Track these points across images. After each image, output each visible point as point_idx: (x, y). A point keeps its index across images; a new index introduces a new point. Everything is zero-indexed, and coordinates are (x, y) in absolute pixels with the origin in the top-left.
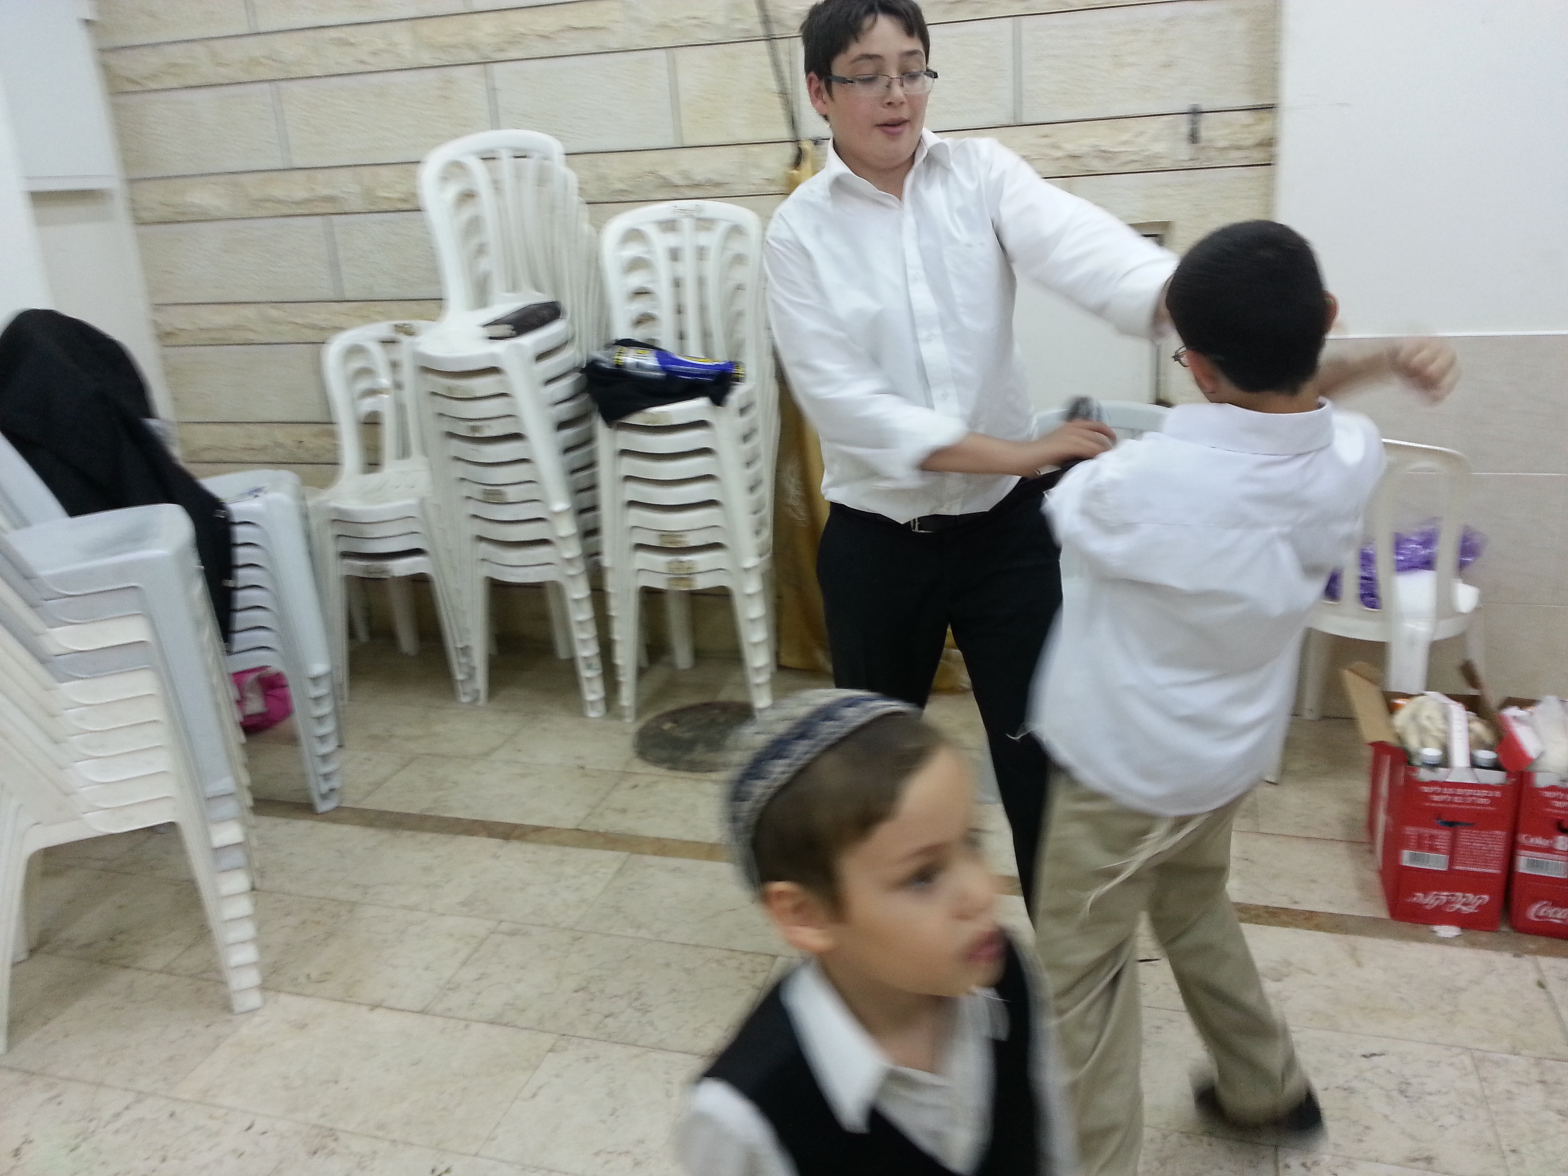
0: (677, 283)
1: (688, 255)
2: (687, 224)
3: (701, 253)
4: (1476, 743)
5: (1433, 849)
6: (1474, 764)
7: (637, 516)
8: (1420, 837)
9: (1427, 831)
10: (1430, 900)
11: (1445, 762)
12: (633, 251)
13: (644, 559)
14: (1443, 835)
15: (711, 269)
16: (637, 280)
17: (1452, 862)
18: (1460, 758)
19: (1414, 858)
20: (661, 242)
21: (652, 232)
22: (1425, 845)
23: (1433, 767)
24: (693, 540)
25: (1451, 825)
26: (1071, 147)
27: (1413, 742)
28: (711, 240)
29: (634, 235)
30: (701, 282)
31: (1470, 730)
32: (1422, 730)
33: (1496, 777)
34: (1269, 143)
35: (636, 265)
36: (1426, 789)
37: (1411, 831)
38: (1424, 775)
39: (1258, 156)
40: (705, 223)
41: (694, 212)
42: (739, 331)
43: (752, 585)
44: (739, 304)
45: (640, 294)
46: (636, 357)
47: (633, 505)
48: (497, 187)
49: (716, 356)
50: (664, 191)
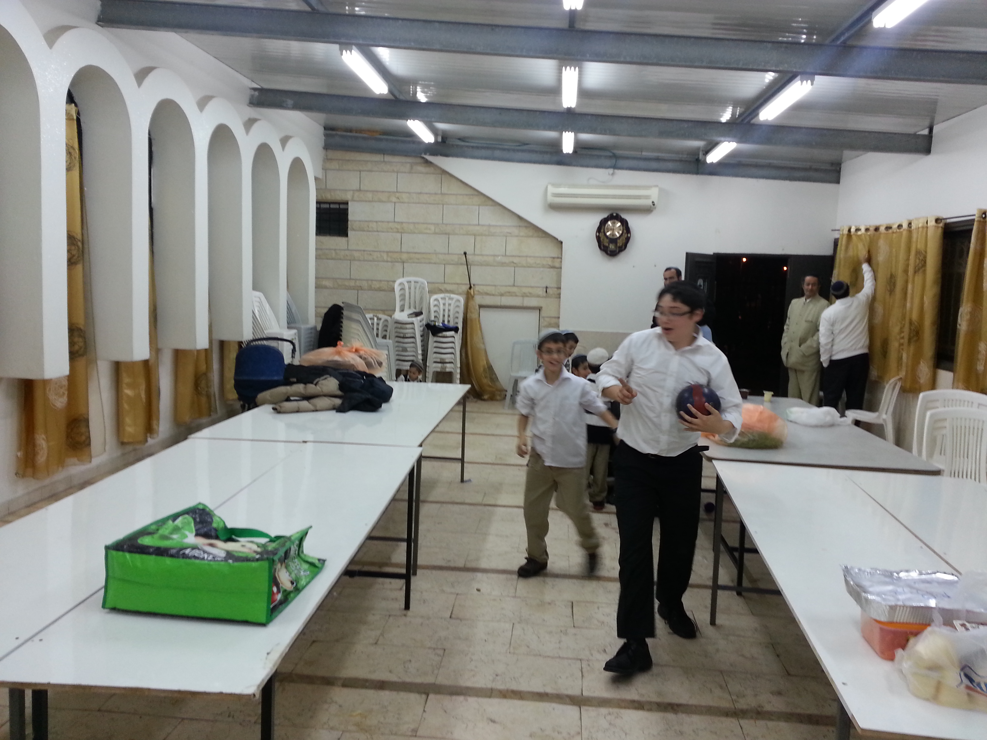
0: (444, 310)
1: (447, 305)
2: (447, 299)
3: (450, 305)
7: (435, 355)
12: (436, 303)
13: (435, 365)
15: (452, 308)
16: (436, 309)
20: (442, 301)
21: (439, 299)
24: (447, 361)
26: (526, 291)
28: (452, 302)
29: (436, 300)
30: (449, 310)
35: (435, 306)
39: (557, 296)
40: (451, 299)
41: (448, 296)
42: (456, 320)
43: (459, 371)
44: (457, 315)
45: (435, 312)
46: (437, 324)
47: (435, 353)
48: (410, 288)
49: (452, 324)
50: (441, 291)
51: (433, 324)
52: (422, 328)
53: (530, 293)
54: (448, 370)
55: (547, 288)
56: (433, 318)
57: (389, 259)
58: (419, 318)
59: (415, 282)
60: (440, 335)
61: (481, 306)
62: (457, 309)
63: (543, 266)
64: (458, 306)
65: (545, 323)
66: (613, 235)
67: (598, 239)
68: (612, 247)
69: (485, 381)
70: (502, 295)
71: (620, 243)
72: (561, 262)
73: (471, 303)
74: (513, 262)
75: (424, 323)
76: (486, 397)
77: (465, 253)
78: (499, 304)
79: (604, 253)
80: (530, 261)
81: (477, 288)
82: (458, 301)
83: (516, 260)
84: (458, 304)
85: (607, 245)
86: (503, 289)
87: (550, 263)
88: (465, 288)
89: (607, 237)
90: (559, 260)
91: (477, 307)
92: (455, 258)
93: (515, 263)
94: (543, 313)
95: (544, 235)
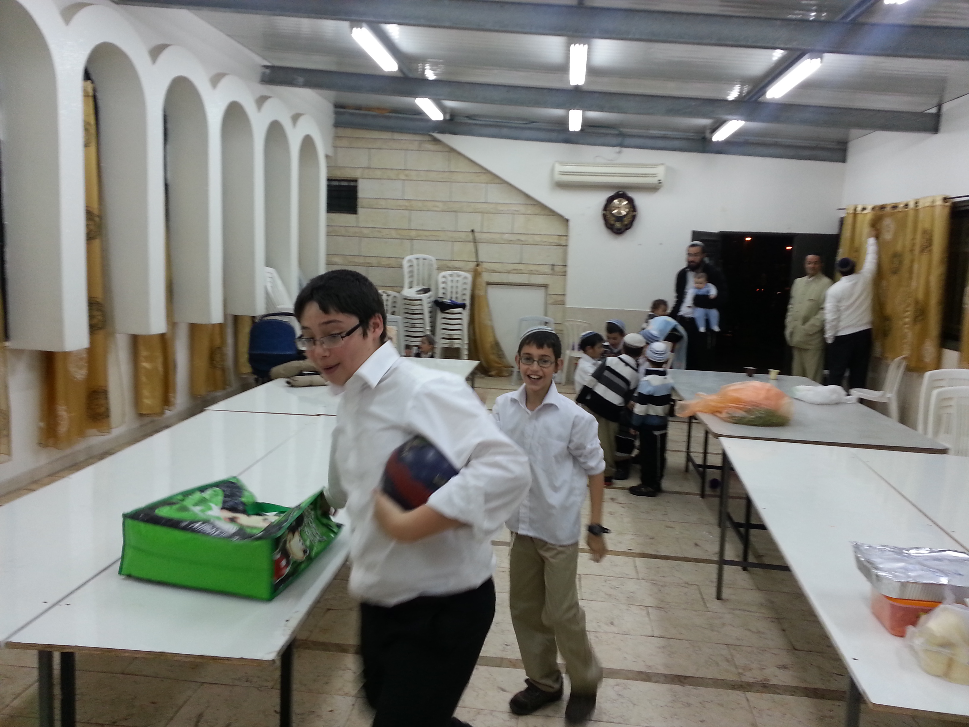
0: (452, 287)
1: (455, 282)
2: (455, 276)
3: (457, 282)
7: (444, 331)
12: (444, 280)
13: (443, 341)
15: (459, 285)
16: (443, 285)
20: (450, 278)
21: (447, 276)
24: (455, 337)
26: (532, 269)
28: (460, 279)
29: (444, 277)
30: (457, 287)
34: (565, 272)
35: (444, 283)
39: (563, 274)
40: (459, 276)
41: (456, 273)
42: (464, 297)
43: (466, 347)
44: (465, 292)
45: (444, 288)
46: (445, 300)
47: (444, 329)
48: (418, 265)
49: (459, 301)
50: (449, 269)
51: (440, 300)
52: (430, 305)
53: (537, 271)
54: (456, 346)
55: (553, 265)
56: (441, 295)
57: (398, 237)
58: (427, 295)
59: (424, 259)
60: (447, 311)
61: (489, 284)
62: (465, 286)
63: (550, 244)
64: (465, 283)
65: (552, 301)
66: (619, 213)
67: (605, 217)
68: (618, 225)
69: (493, 357)
70: (509, 272)
71: (626, 221)
72: (567, 240)
73: (479, 280)
74: (519, 240)
75: (433, 299)
76: (493, 373)
77: (473, 231)
78: (505, 281)
79: (609, 231)
80: (537, 238)
81: (485, 265)
82: (465, 278)
83: (523, 238)
84: (465, 281)
85: (612, 222)
86: (510, 267)
87: (556, 241)
88: (472, 265)
89: (613, 215)
90: (565, 238)
91: (484, 284)
92: (463, 236)
93: (522, 241)
94: (550, 291)
95: (551, 214)
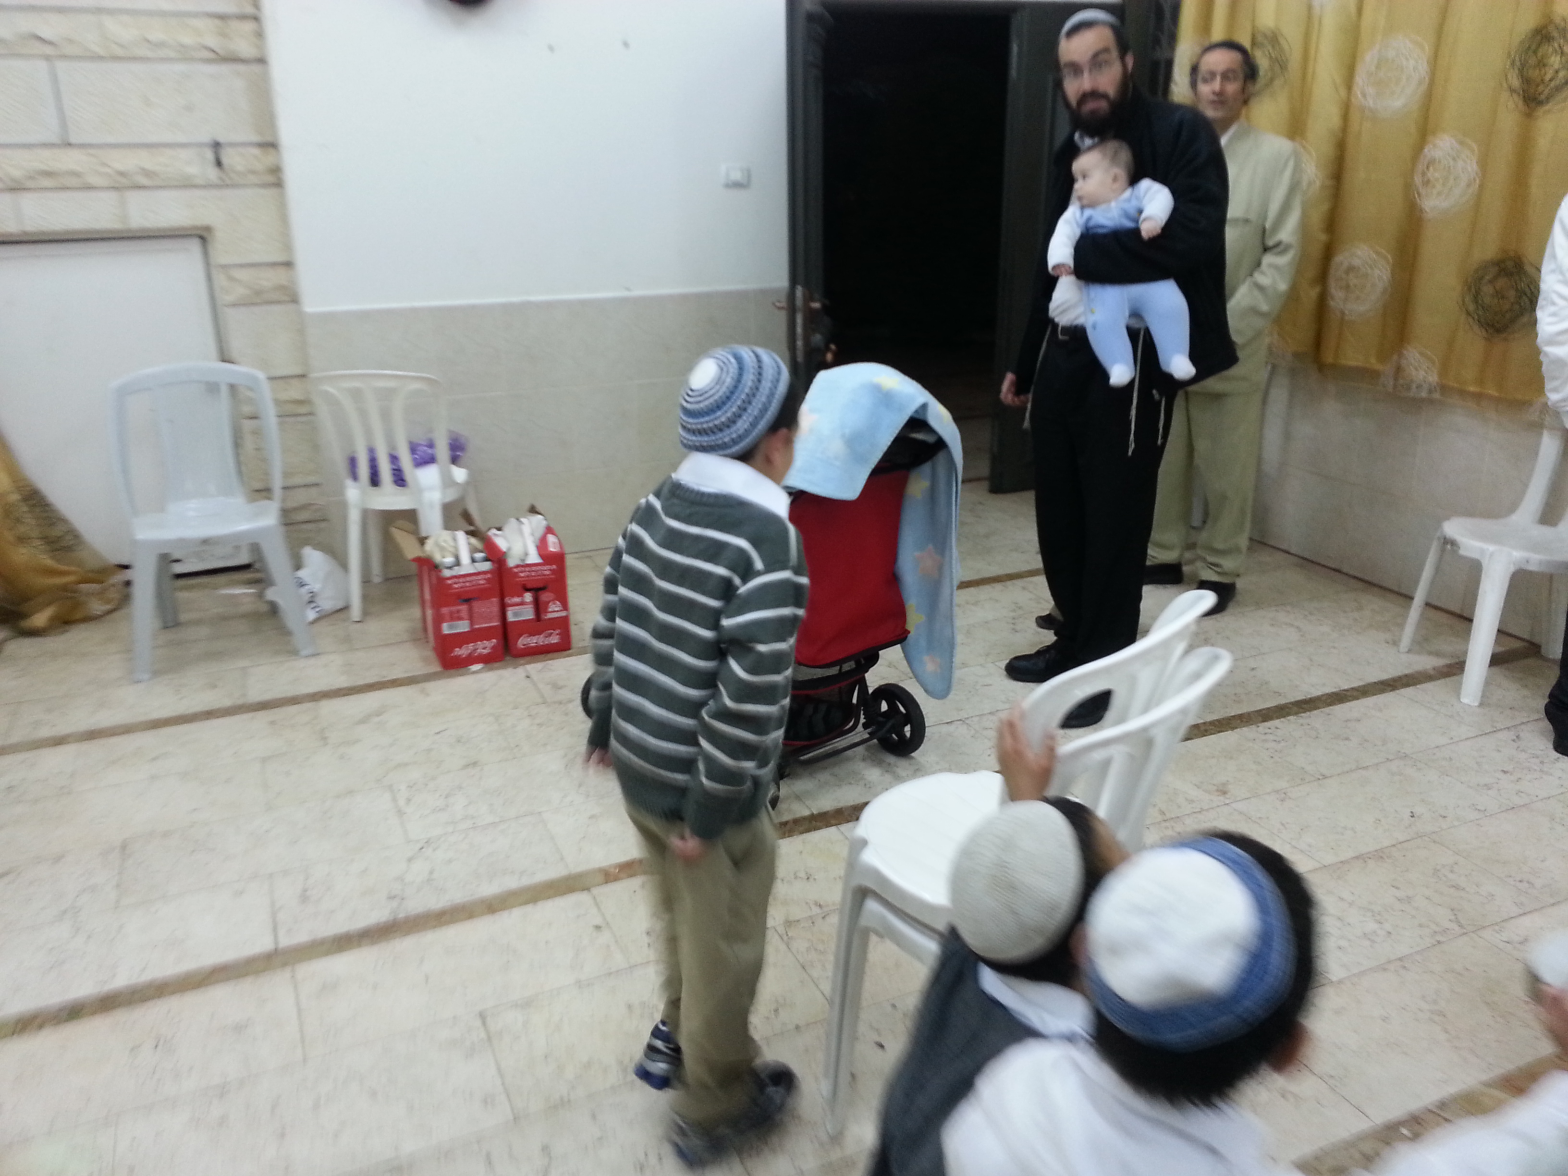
4: (474, 550)
5: (460, 619)
6: (474, 561)
8: (451, 613)
9: (454, 608)
10: (462, 652)
11: (458, 563)
14: (464, 608)
17: (472, 624)
18: (465, 559)
19: (451, 627)
22: (455, 617)
23: (450, 568)
25: (468, 601)
27: (438, 558)
31: (469, 544)
32: (442, 549)
33: (487, 566)
34: (276, 171)
36: (449, 582)
37: (445, 610)
38: (447, 573)
39: (271, 179)
53: (147, 173)
55: (217, 146)
63: (185, 55)
65: (238, 292)
72: (261, 35)
76: (40, 619)
80: (122, 29)
83: (48, 26)
86: (17, 162)
87: (212, 41)
90: (251, 26)
93: (51, 43)
94: (221, 255)
